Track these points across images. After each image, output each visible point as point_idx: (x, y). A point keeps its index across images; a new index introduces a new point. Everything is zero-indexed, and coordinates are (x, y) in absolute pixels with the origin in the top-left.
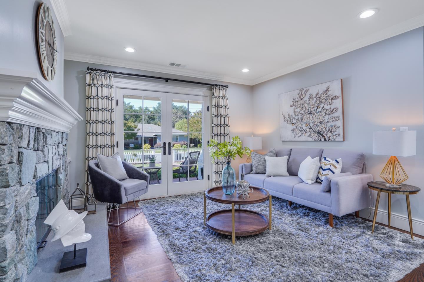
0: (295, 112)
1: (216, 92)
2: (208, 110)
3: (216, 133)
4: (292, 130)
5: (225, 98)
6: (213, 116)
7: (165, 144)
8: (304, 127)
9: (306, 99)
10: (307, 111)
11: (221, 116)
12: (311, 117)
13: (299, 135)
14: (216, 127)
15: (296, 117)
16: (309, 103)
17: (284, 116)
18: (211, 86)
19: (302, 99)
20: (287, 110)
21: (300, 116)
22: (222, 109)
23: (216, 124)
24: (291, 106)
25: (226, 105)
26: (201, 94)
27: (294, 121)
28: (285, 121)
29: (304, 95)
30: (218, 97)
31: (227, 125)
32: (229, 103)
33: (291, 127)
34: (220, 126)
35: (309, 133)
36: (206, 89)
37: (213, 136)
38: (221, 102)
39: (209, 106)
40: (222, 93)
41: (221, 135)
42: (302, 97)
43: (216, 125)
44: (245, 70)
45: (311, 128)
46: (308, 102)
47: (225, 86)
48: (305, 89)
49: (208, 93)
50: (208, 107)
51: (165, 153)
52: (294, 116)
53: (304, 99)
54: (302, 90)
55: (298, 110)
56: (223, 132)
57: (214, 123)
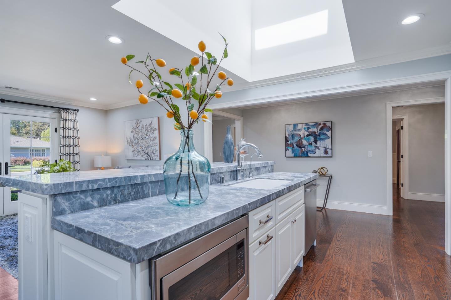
0: (134, 137)
1: (64, 115)
2: (56, 131)
3: (64, 153)
4: (132, 151)
5: (74, 121)
6: (61, 137)
8: (140, 150)
9: (140, 128)
10: (140, 137)
11: (70, 137)
12: (143, 142)
13: (136, 155)
14: (64, 147)
15: (135, 141)
16: (142, 132)
17: (127, 139)
18: (60, 110)
19: (138, 127)
20: (130, 135)
21: (137, 141)
22: (71, 132)
23: (64, 144)
24: (132, 132)
25: (75, 128)
26: (48, 116)
27: (134, 145)
28: (128, 144)
29: (139, 125)
30: (66, 120)
31: (76, 146)
32: (79, 126)
33: (131, 149)
34: (69, 146)
35: (142, 154)
36: (54, 111)
37: (60, 156)
38: (70, 124)
39: (57, 127)
40: (71, 117)
41: (69, 154)
42: (138, 126)
43: (63, 146)
44: (93, 99)
45: (143, 150)
46: (141, 130)
47: (75, 110)
48: (140, 121)
49: (56, 115)
50: (56, 129)
52: (133, 140)
53: (139, 128)
54: (138, 120)
55: (136, 136)
56: (71, 152)
57: (62, 144)
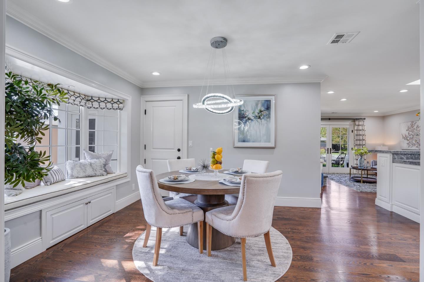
0: (409, 134)
1: (357, 123)
2: (352, 132)
3: (357, 144)
4: (407, 144)
5: (363, 125)
6: (355, 135)
7: (328, 149)
8: (414, 142)
9: (415, 127)
10: (415, 133)
11: (360, 135)
12: (418, 137)
13: (411, 146)
14: (357, 141)
15: (410, 137)
16: (417, 130)
17: (402, 135)
18: (354, 120)
19: (413, 127)
20: (405, 132)
21: (412, 136)
22: (361, 132)
24: (407, 131)
25: (364, 129)
26: (348, 124)
27: (408, 139)
28: (403, 138)
29: (414, 125)
30: (358, 125)
31: (364, 140)
32: (366, 128)
33: (406, 142)
34: (360, 140)
35: (417, 146)
36: (351, 121)
37: (355, 146)
38: (360, 128)
39: (353, 130)
40: (361, 123)
41: (360, 145)
42: (413, 126)
43: (356, 140)
44: (376, 111)
45: (418, 143)
46: (416, 129)
47: (363, 119)
48: (415, 122)
49: (352, 123)
50: (352, 131)
51: (328, 153)
52: (408, 136)
53: (414, 127)
54: (413, 122)
55: (411, 133)
56: (361, 144)
57: (356, 139)
